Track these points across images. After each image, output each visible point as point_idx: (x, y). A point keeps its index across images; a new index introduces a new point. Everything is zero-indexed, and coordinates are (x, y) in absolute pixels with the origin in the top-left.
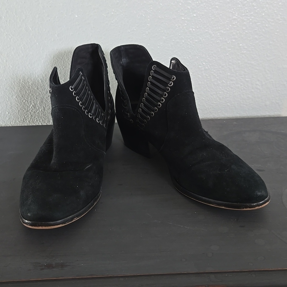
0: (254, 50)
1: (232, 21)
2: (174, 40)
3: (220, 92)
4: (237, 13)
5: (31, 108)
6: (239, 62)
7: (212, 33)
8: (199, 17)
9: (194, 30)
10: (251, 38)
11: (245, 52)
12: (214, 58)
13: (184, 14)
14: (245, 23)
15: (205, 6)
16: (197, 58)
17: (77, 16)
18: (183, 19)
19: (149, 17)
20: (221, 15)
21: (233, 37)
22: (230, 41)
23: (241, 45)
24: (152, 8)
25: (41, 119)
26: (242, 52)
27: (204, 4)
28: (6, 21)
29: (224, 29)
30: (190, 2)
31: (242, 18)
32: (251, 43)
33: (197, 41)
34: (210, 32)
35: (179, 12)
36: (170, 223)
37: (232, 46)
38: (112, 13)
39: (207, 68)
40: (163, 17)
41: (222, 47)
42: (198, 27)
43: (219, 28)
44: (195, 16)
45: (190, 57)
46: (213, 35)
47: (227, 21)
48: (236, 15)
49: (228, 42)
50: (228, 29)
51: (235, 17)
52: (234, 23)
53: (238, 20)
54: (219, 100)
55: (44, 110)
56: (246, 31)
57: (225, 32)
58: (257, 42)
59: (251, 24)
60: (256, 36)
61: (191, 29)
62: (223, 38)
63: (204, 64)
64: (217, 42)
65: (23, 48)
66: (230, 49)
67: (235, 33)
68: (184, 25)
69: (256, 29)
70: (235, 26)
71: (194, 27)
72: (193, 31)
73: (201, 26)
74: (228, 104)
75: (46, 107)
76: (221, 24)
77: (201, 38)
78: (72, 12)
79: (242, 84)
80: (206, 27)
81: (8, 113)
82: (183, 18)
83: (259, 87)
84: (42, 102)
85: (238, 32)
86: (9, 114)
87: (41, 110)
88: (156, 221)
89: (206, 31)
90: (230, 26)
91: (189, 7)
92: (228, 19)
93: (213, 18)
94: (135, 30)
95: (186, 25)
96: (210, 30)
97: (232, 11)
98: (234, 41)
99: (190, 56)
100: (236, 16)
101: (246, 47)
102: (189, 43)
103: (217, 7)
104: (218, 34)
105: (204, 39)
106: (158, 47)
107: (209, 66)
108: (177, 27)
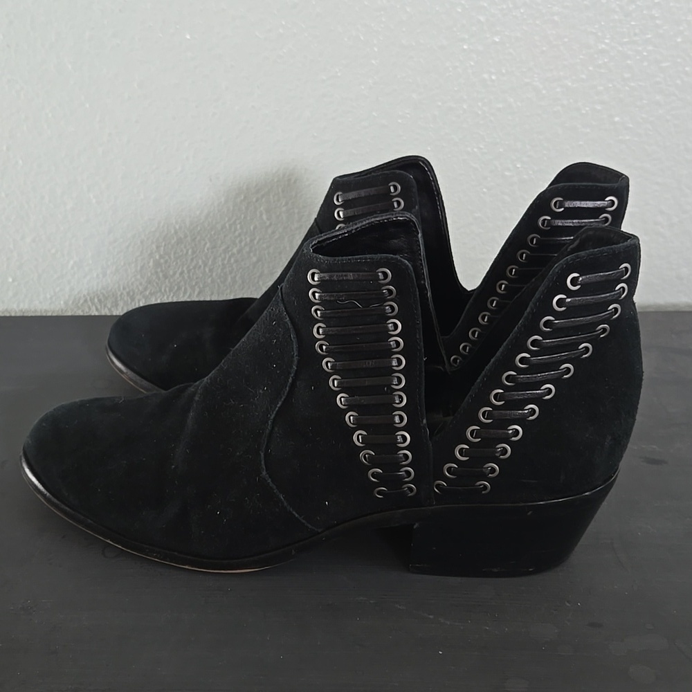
0: (651, 133)
1: (596, 56)
2: (440, 104)
4: (608, 37)
7: (542, 87)
8: (508, 45)
9: (493, 77)
10: (644, 102)
11: (627, 138)
12: (545, 152)
13: (467, 37)
14: (629, 62)
15: (525, 17)
16: (501, 150)
17: (188, 37)
18: (465, 50)
19: (375, 42)
20: (566, 40)
21: (596, 98)
22: (587, 109)
23: (617, 119)
24: (384, 20)
25: (96, 297)
26: (620, 137)
27: (522, 11)
28: (8, 46)
29: (574, 77)
30: (485, 5)
31: (621, 49)
32: (644, 115)
33: (500, 106)
34: (534, 83)
35: (455, 29)
37: (594, 123)
38: (281, 31)
39: (525, 177)
40: (414, 44)
41: (567, 125)
42: (504, 71)
43: (561, 73)
44: (497, 40)
45: (482, 149)
46: (544, 92)
47: (581, 57)
48: (607, 41)
49: (584, 112)
50: (584, 76)
51: (603, 46)
52: (600, 62)
53: (612, 54)
55: (105, 274)
56: (632, 84)
57: (574, 86)
58: (661, 112)
59: (645, 64)
60: (658, 97)
61: (486, 76)
62: (571, 101)
63: (518, 166)
64: (555, 109)
65: (50, 115)
66: (588, 130)
67: (602, 88)
68: (468, 65)
69: (658, 79)
70: (603, 71)
71: (493, 70)
72: (493, 81)
73: (513, 69)
75: (108, 266)
76: (565, 63)
77: (512, 100)
78: (178, 27)
80: (524, 70)
81: (13, 281)
82: (465, 47)
85: (611, 85)
86: (16, 283)
87: (95, 275)
89: (526, 80)
90: (591, 68)
91: (482, 19)
92: (584, 52)
93: (544, 49)
94: (339, 74)
95: (472, 64)
96: (536, 79)
97: (594, 31)
98: (599, 108)
99: (482, 147)
100: (606, 44)
101: (631, 126)
102: (480, 112)
103: (556, 18)
104: (558, 90)
105: (518, 103)
106: (400, 121)
107: (531, 172)
108: (451, 69)
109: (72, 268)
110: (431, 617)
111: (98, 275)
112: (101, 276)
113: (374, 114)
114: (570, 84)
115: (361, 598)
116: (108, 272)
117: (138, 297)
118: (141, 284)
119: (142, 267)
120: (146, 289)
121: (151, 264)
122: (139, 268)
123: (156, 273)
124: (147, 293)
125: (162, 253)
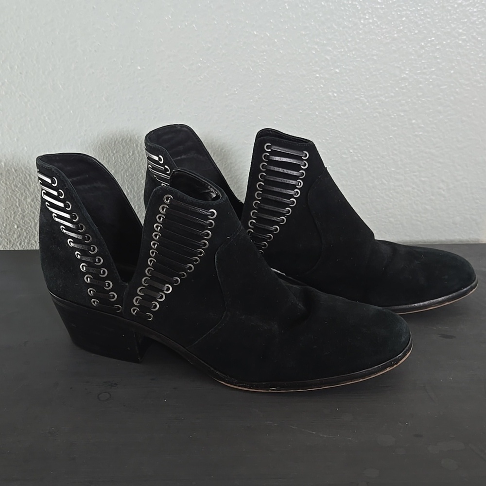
0: (435, 130)
1: (400, 81)
2: (301, 111)
3: (378, 200)
4: (408, 69)
6: (411, 149)
7: (366, 101)
8: (345, 74)
9: (335, 95)
10: (431, 110)
11: (420, 133)
12: (368, 142)
13: (319, 69)
14: (421, 85)
15: (355, 56)
16: (340, 141)
17: (139, 68)
18: (317, 77)
19: (260, 72)
20: (381, 71)
21: (401, 108)
22: (395, 115)
23: (414, 121)
24: (265, 58)
26: (416, 133)
27: (353, 53)
28: (20, 73)
29: (386, 95)
30: (330, 49)
31: (416, 77)
32: (430, 119)
33: (340, 113)
34: (362, 98)
35: (311, 64)
36: (294, 428)
37: (399, 124)
38: (199, 64)
39: (356, 158)
40: (285, 73)
41: (382, 125)
42: (342, 91)
43: (379, 92)
44: (338, 71)
45: (328, 140)
46: (368, 104)
47: (391, 82)
48: (407, 72)
49: (393, 117)
50: (392, 94)
51: (405, 75)
52: (403, 85)
53: (410, 80)
54: (375, 213)
56: (423, 99)
57: (387, 100)
58: (441, 117)
59: (431, 87)
60: (439, 108)
61: (330, 94)
62: (385, 110)
63: (351, 151)
64: (375, 115)
65: (47, 118)
66: (396, 129)
67: (404, 102)
68: (319, 87)
69: (439, 96)
70: (404, 91)
71: (335, 90)
72: (335, 97)
73: (348, 89)
74: (391, 219)
76: (381, 85)
77: (347, 109)
78: (133, 61)
79: (414, 186)
80: (355, 90)
81: (18, 227)
82: (317, 75)
83: (443, 192)
85: (410, 100)
86: (19, 229)
89: (356, 97)
90: (397, 89)
91: (328, 58)
92: (393, 79)
93: (368, 77)
94: (236, 92)
95: (322, 86)
96: (363, 96)
97: (399, 66)
98: (402, 114)
100: (407, 74)
101: (422, 125)
102: (327, 117)
103: (375, 58)
104: (376, 103)
105: (351, 111)
106: (275, 122)
107: (359, 155)
108: (308, 89)
110: (314, 433)
113: (259, 117)
114: (384, 99)
115: (269, 422)
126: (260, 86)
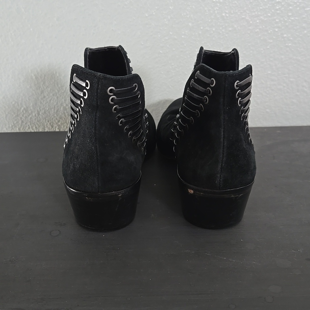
0: (301, 42)
1: (275, 5)
2: (202, 28)
3: (258, 96)
5: (21, 111)
6: (283, 57)
7: (250, 20)
9: (227, 15)
10: (298, 27)
11: (290, 45)
12: (251, 52)
14: (290, 8)
21: (275, 25)
22: (271, 30)
23: (285, 35)
25: (34, 126)
26: (287, 44)
29: (265, 15)
32: (297, 34)
33: (230, 29)
34: (247, 18)
37: (274, 37)
41: (262, 38)
43: (259, 13)
46: (251, 22)
47: (268, 5)
49: (270, 32)
50: (269, 15)
52: (277, 8)
53: (283, 4)
54: (256, 105)
55: (39, 114)
56: (293, 19)
57: (265, 19)
58: (305, 32)
59: (298, 9)
60: (304, 25)
61: (224, 14)
62: (264, 27)
64: (256, 31)
66: (272, 41)
67: (278, 20)
68: (215, 9)
69: (304, 16)
70: (278, 12)
71: (227, 12)
72: (227, 17)
73: (237, 11)
74: (268, 110)
75: (40, 110)
76: (261, 8)
77: (236, 26)
79: (284, 85)
80: (242, 11)
83: (305, 89)
84: (36, 104)
85: (282, 19)
87: (34, 115)
88: (187, 251)
89: (243, 17)
90: (273, 11)
92: (270, 3)
94: (154, 14)
96: (248, 16)
98: (277, 30)
99: (221, 49)
101: (291, 39)
102: (221, 32)
104: (258, 21)
105: (239, 28)
106: (183, 37)
107: (245, 62)
108: (207, 11)
109: (23, 111)
111: (35, 115)
112: (37, 115)
113: (171, 33)
114: (263, 18)
116: (40, 113)
117: (55, 125)
118: (57, 119)
119: (57, 111)
120: (59, 121)
121: (62, 109)
122: (56, 111)
123: (64, 113)
124: (60, 123)
125: (67, 103)
126: (172, 9)
